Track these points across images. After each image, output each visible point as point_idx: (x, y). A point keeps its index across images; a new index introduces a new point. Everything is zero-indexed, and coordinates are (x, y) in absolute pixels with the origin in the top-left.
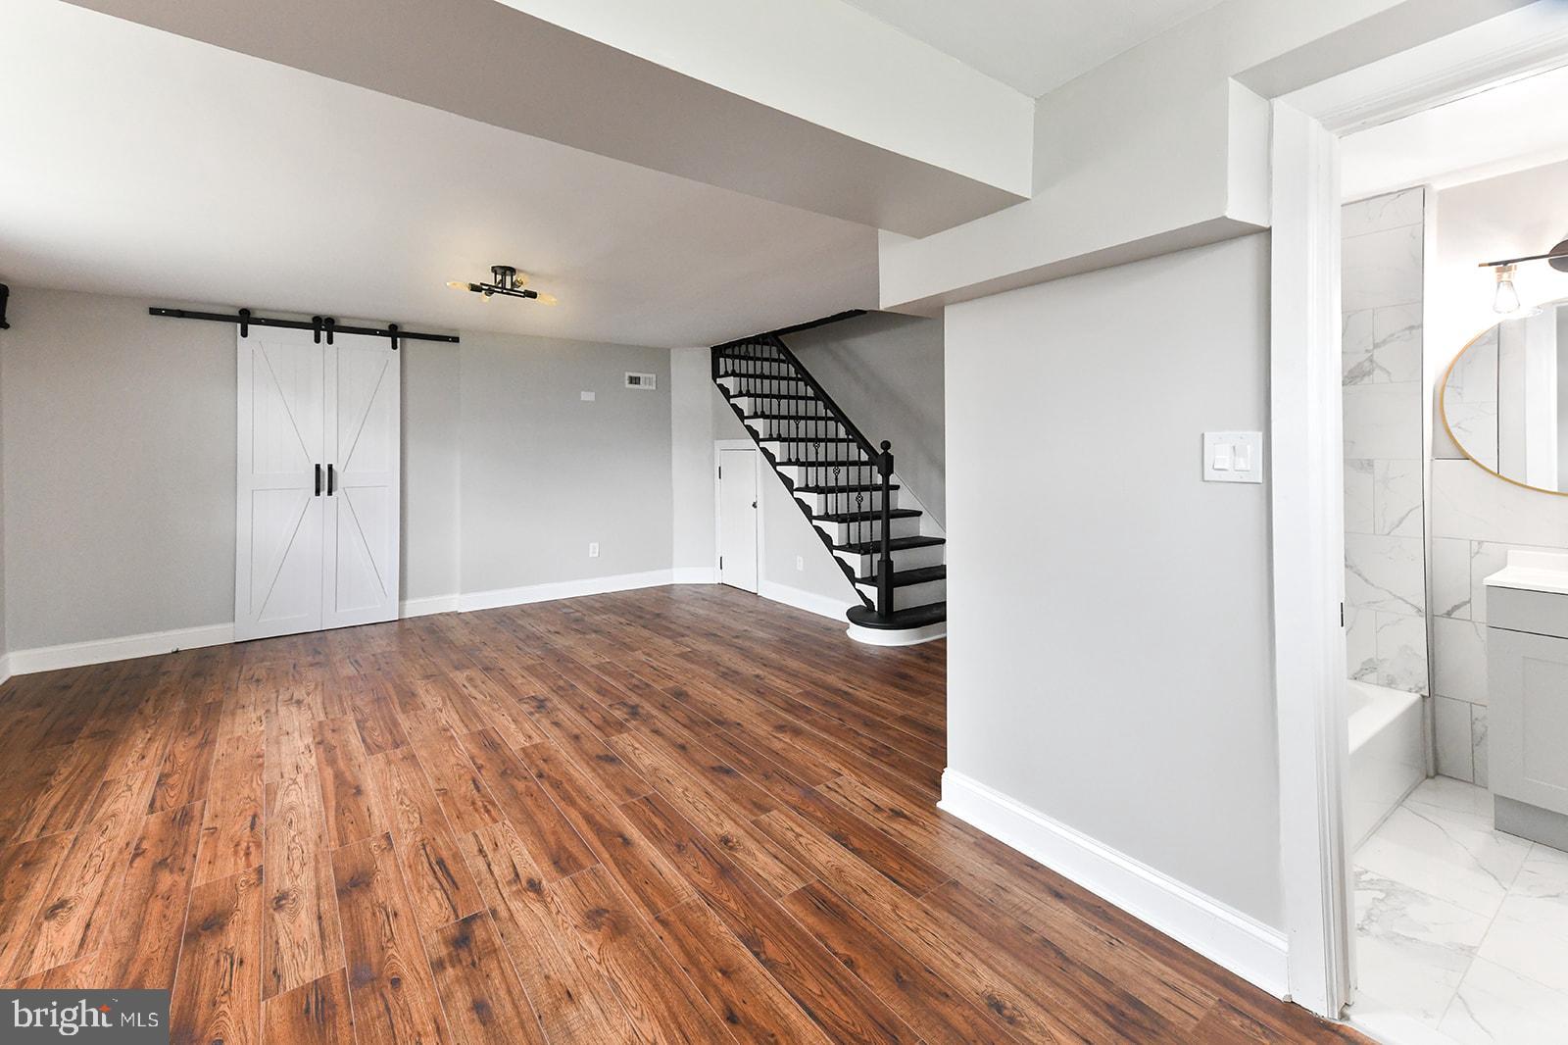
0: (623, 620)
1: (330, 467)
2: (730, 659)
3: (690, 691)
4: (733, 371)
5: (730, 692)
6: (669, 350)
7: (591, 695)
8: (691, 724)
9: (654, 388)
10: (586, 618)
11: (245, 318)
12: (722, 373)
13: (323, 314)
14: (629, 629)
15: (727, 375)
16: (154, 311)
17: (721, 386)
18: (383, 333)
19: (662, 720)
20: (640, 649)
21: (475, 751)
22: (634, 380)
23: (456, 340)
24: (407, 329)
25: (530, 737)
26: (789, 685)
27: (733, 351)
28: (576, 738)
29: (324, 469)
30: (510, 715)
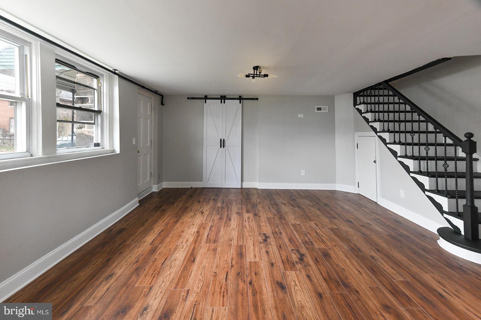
0: (310, 204)
1: (224, 139)
2: (357, 240)
3: (332, 254)
4: (364, 102)
5: (356, 264)
6: (334, 96)
7: (286, 241)
8: (328, 279)
9: (328, 111)
10: (297, 200)
11: (206, 98)
12: (358, 103)
13: (223, 95)
14: (312, 209)
15: (360, 104)
16: (188, 98)
17: (358, 109)
18: (237, 99)
19: (314, 269)
20: (314, 220)
21: (235, 256)
22: (319, 109)
23: (257, 99)
24: (244, 97)
25: (255, 256)
26: (394, 272)
27: (364, 93)
28: (272, 265)
29: (222, 140)
30: (253, 241)
